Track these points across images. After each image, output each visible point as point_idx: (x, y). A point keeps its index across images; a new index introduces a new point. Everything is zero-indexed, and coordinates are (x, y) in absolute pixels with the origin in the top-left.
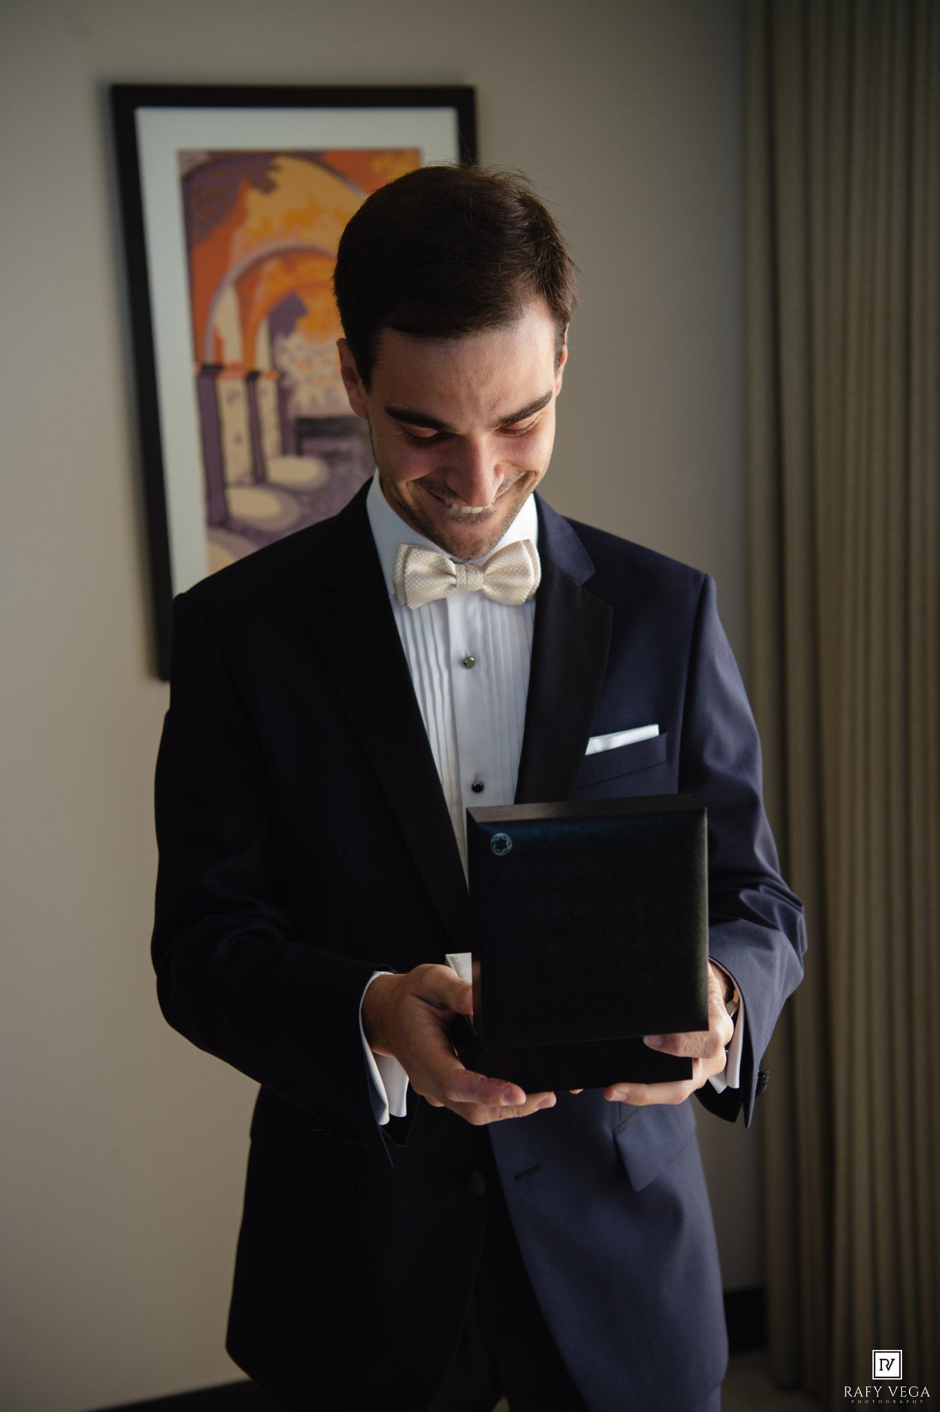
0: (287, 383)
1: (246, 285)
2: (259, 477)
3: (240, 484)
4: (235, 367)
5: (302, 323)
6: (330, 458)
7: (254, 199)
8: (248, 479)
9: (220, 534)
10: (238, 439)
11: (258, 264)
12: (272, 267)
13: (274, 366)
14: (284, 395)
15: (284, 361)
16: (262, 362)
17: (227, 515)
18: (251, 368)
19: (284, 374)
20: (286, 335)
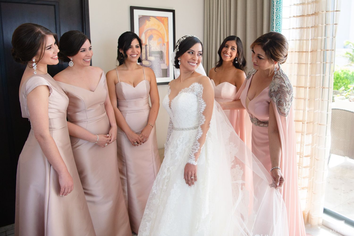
0: (150, 47)
1: (146, 33)
3: (144, 60)
4: (144, 44)
5: (153, 39)
6: (155, 57)
7: (147, 22)
8: (145, 59)
10: (144, 54)
11: (148, 30)
12: (149, 31)
13: (149, 44)
14: (150, 48)
15: (150, 44)
16: (147, 44)
17: (142, 64)
18: (146, 44)
19: (150, 45)
20: (151, 40)
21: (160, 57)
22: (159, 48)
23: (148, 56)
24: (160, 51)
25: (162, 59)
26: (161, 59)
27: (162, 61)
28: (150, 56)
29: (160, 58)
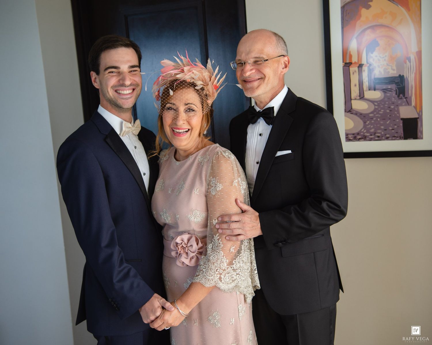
0: (371, 68)
1: (359, 38)
2: (361, 97)
3: (355, 99)
4: (355, 63)
6: (384, 91)
7: (363, 11)
8: (359, 98)
9: (349, 114)
10: (355, 85)
11: (364, 31)
12: (368, 32)
13: (367, 63)
14: (370, 71)
15: (371, 61)
16: (364, 62)
17: (352, 108)
18: (360, 63)
19: (370, 65)
20: (372, 53)
21: (396, 91)
22: (395, 68)
23: (367, 90)
24: (398, 75)
25: (404, 96)
26: (401, 95)
27: (401, 98)
28: (369, 90)
29: (396, 94)
